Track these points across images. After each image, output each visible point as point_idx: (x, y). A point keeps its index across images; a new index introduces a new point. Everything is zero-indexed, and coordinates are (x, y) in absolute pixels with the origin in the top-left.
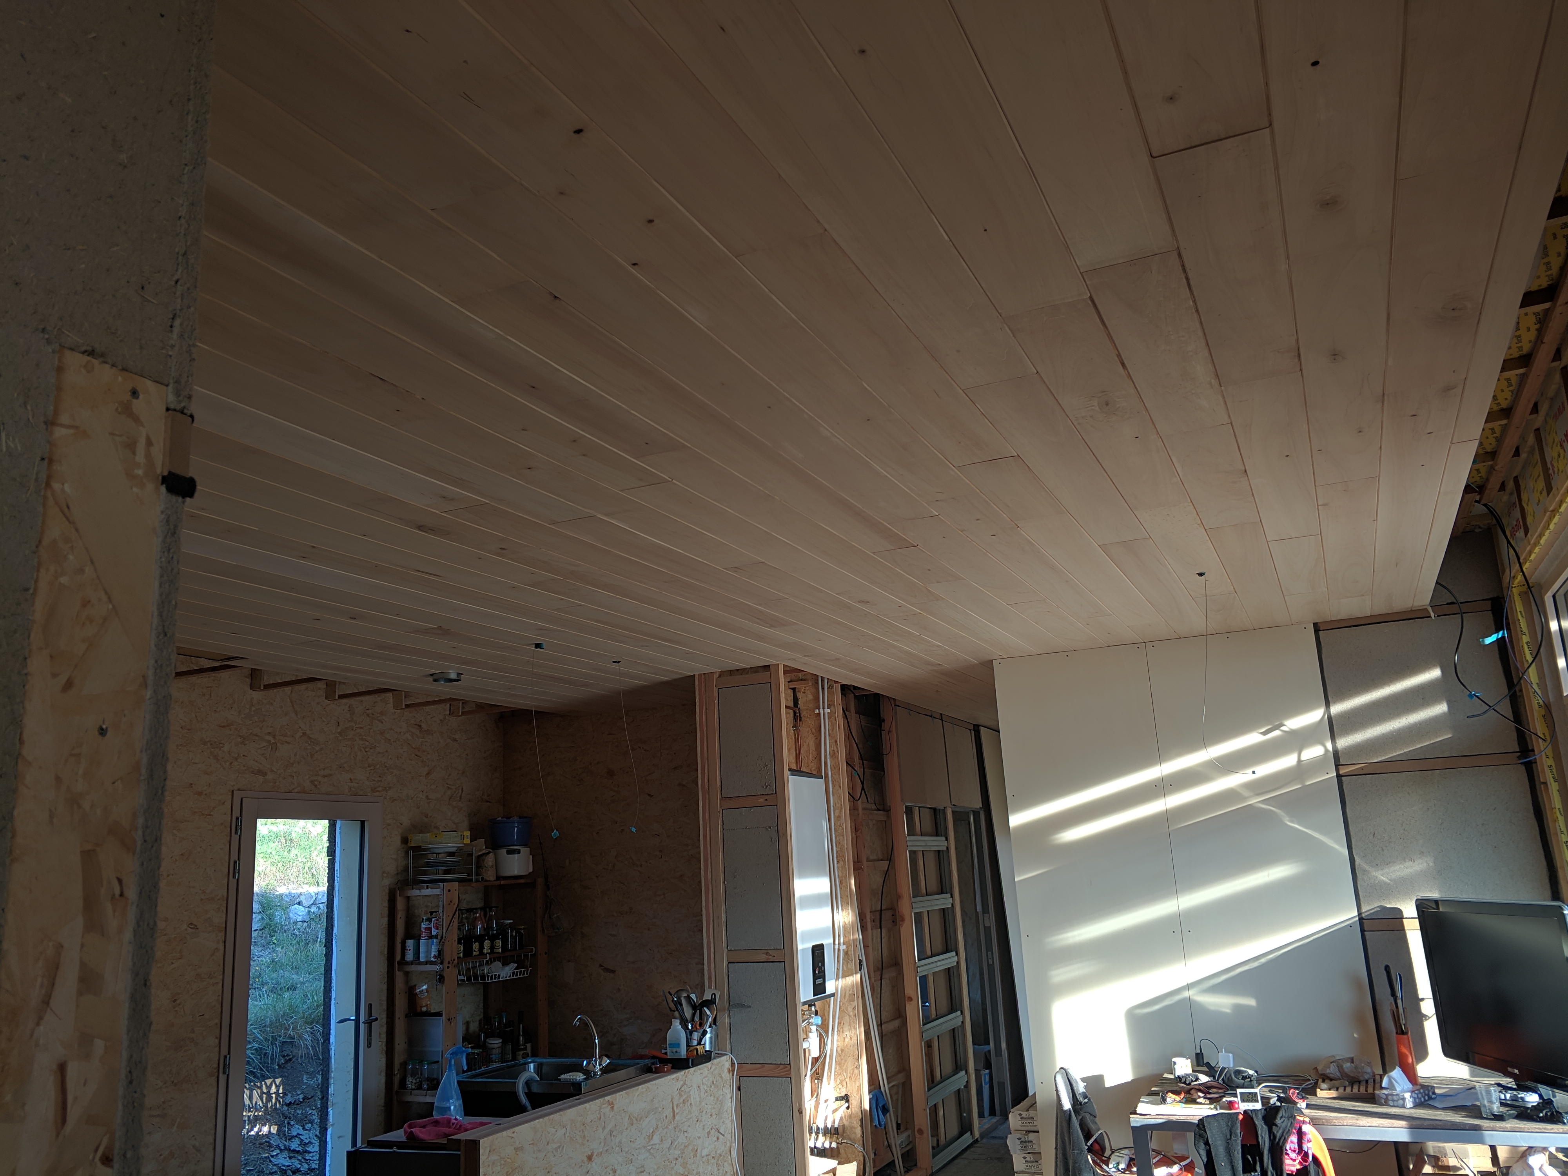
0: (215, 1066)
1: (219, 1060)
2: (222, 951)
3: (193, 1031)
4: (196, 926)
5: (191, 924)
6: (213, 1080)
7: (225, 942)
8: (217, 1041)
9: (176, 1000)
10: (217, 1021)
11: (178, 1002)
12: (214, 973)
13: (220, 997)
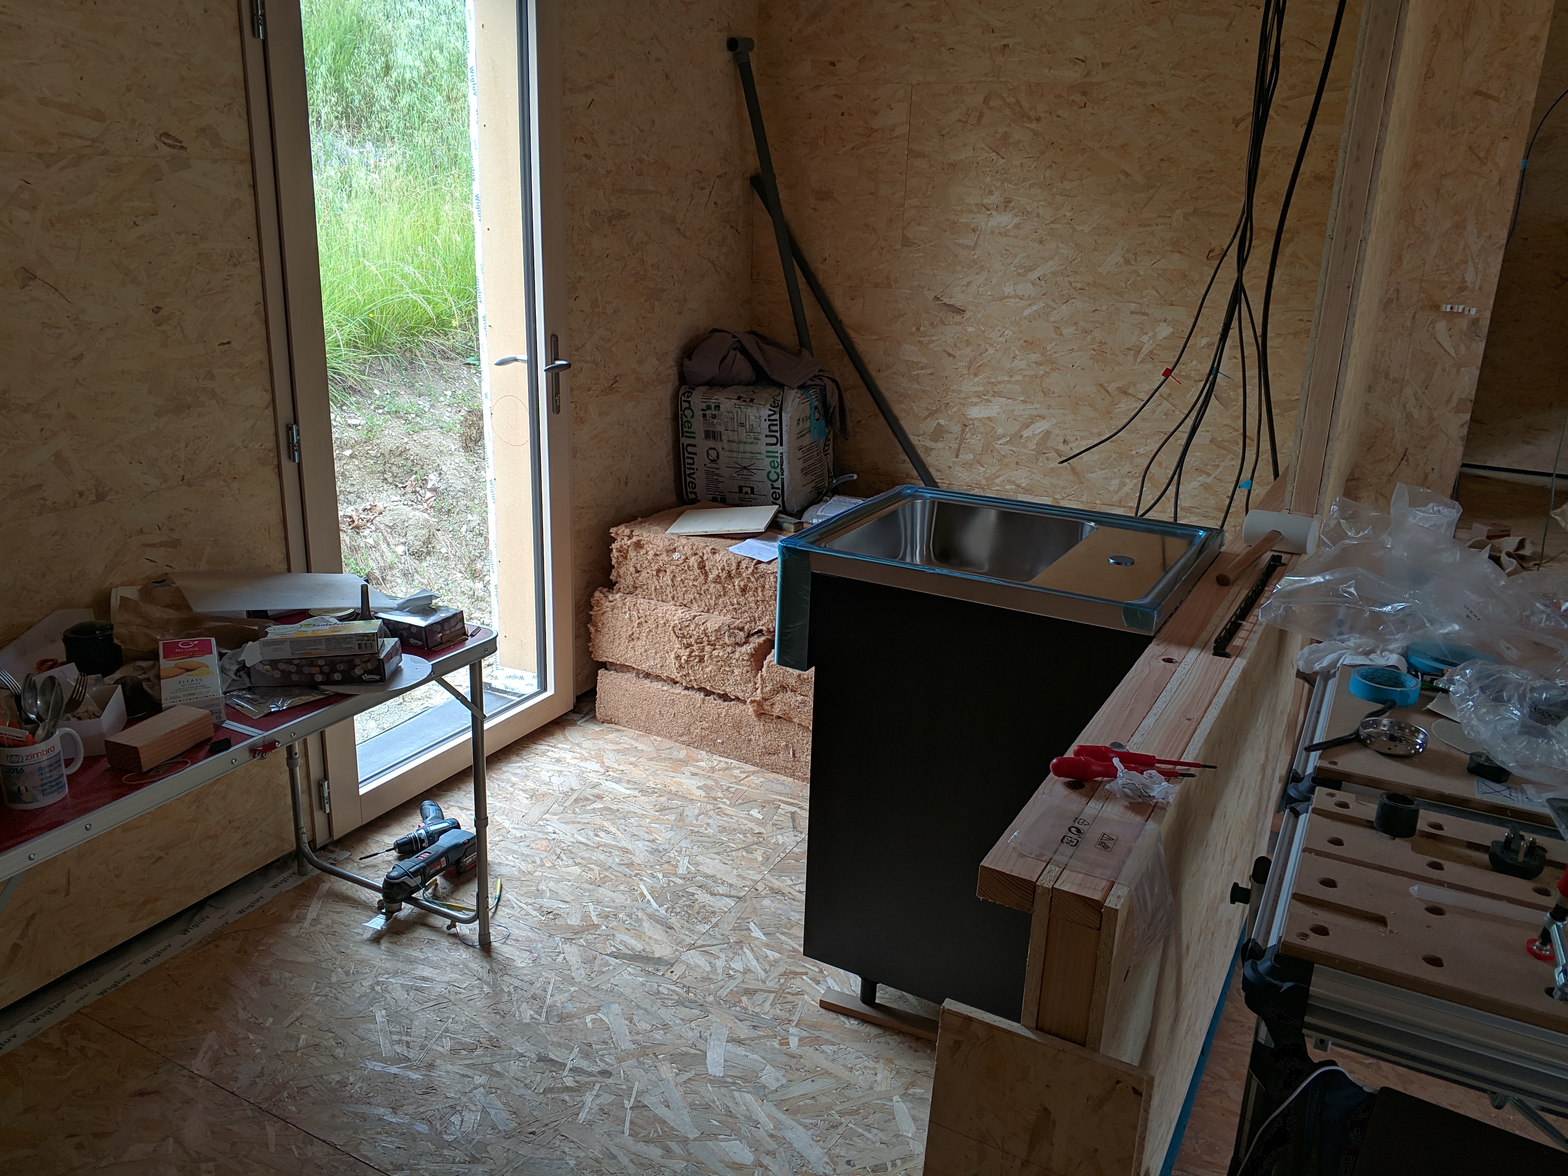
0: (271, 444)
1: (276, 434)
2: (250, 207)
3: (211, 376)
4: (181, 142)
5: (167, 135)
6: (269, 474)
7: (254, 187)
8: (267, 397)
9: (157, 310)
10: (261, 356)
11: (164, 312)
12: (240, 256)
13: (262, 307)
